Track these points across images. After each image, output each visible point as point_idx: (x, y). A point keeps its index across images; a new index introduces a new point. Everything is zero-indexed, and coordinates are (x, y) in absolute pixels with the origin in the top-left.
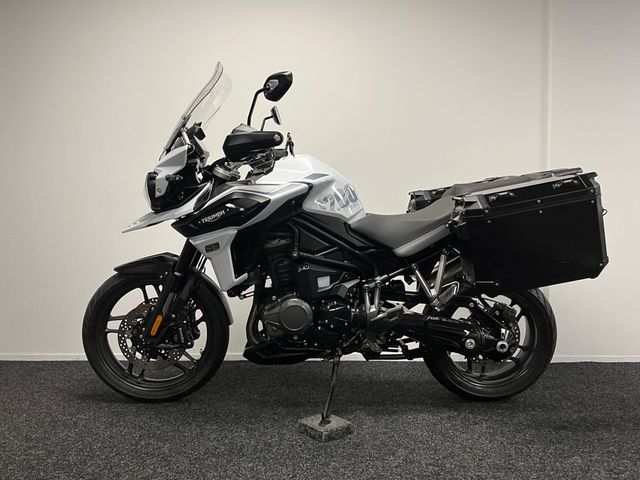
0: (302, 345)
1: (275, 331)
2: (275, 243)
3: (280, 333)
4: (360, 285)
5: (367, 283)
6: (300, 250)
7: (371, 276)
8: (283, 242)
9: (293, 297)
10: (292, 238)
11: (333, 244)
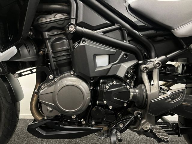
0: (80, 124)
1: (51, 111)
2: (51, 18)
3: (56, 113)
4: (137, 66)
5: (145, 64)
6: (77, 24)
7: (147, 58)
8: (59, 16)
9: (70, 76)
10: (69, 13)
11: (113, 22)
